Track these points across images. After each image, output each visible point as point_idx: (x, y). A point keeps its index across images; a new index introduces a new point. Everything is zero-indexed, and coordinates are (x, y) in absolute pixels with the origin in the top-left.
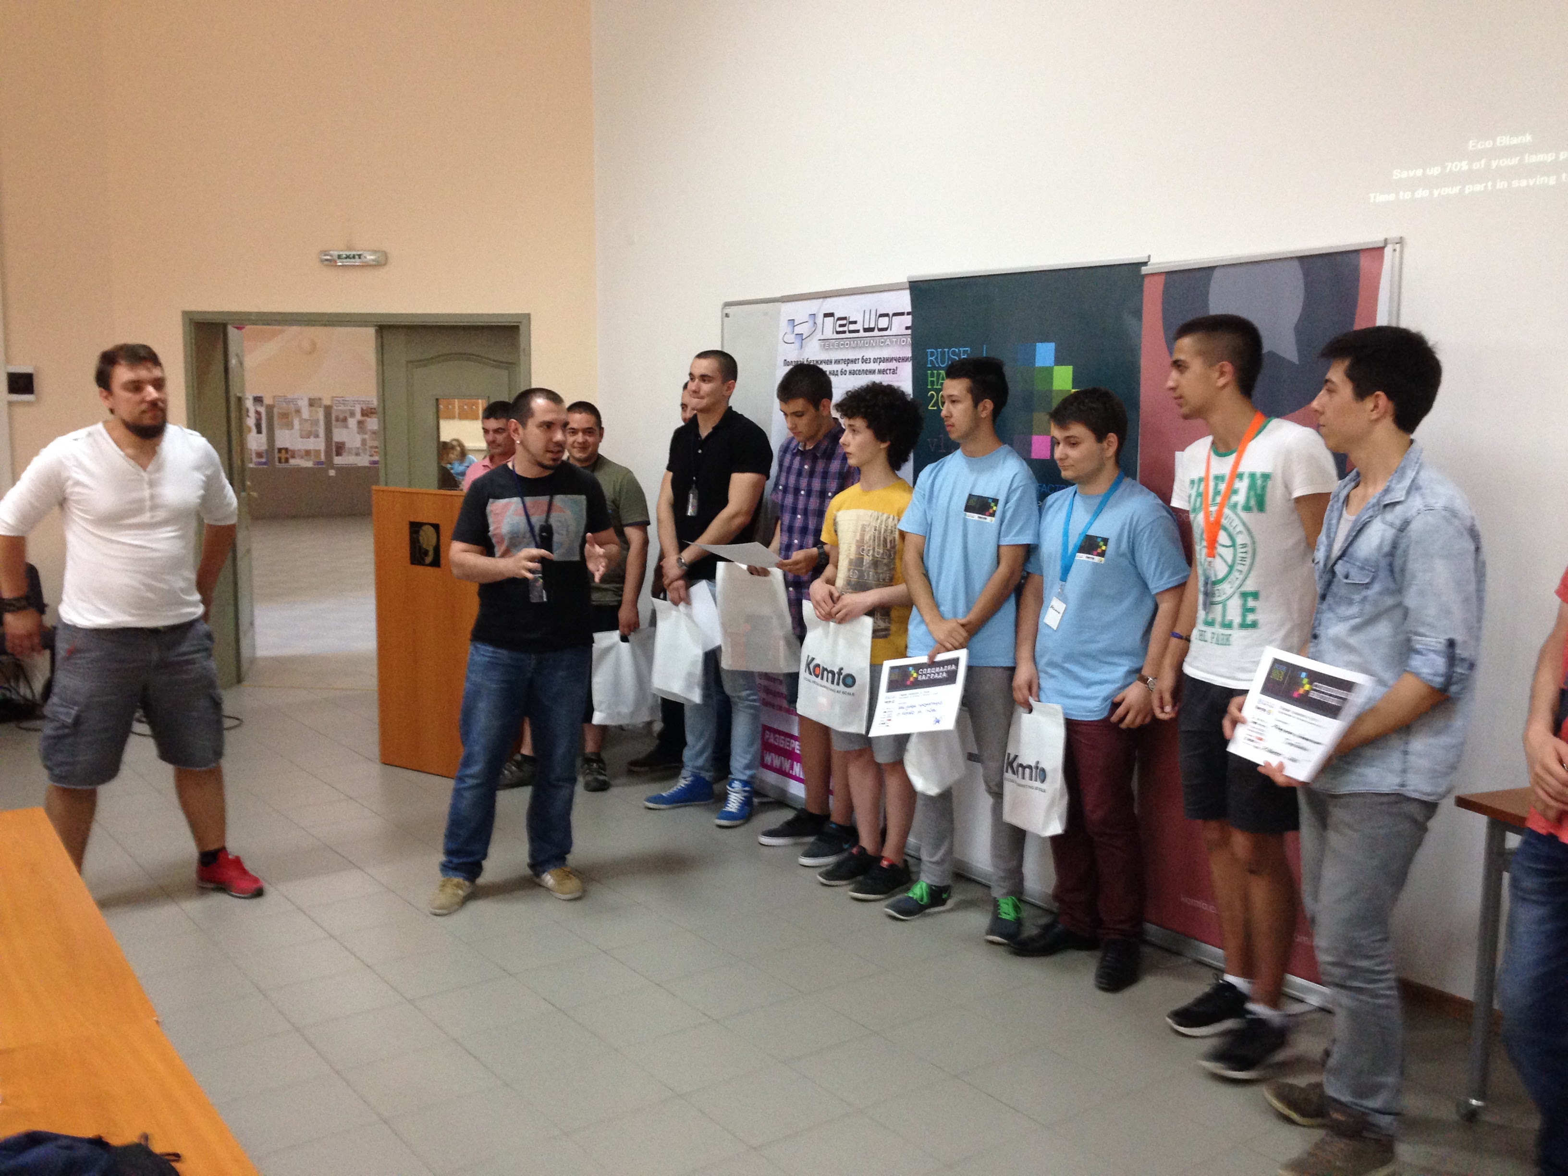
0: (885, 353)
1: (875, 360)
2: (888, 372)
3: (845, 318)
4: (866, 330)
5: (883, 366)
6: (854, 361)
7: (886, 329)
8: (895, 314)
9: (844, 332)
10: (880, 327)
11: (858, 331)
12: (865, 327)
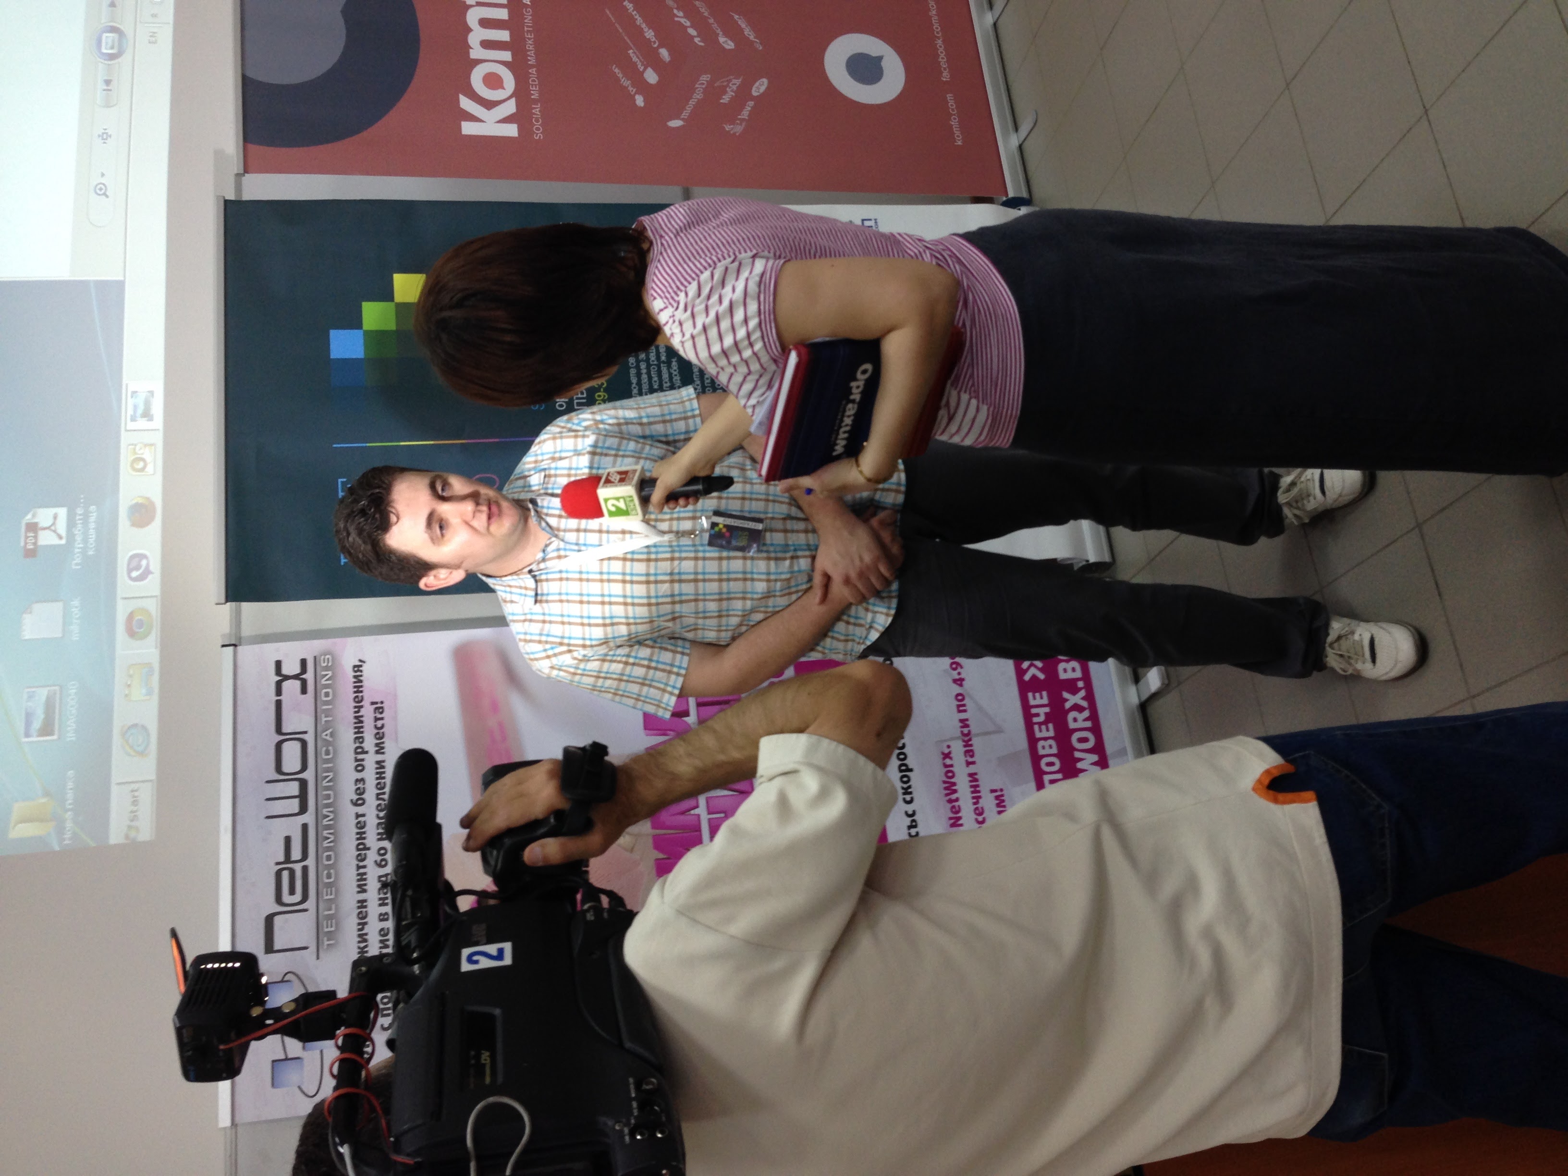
0: (346, 737)
1: (360, 767)
2: (379, 723)
3: (278, 874)
4: (303, 809)
5: (369, 743)
6: (361, 826)
7: (304, 744)
8: (279, 730)
9: (305, 869)
10: (298, 767)
11: (305, 827)
12: (296, 810)
